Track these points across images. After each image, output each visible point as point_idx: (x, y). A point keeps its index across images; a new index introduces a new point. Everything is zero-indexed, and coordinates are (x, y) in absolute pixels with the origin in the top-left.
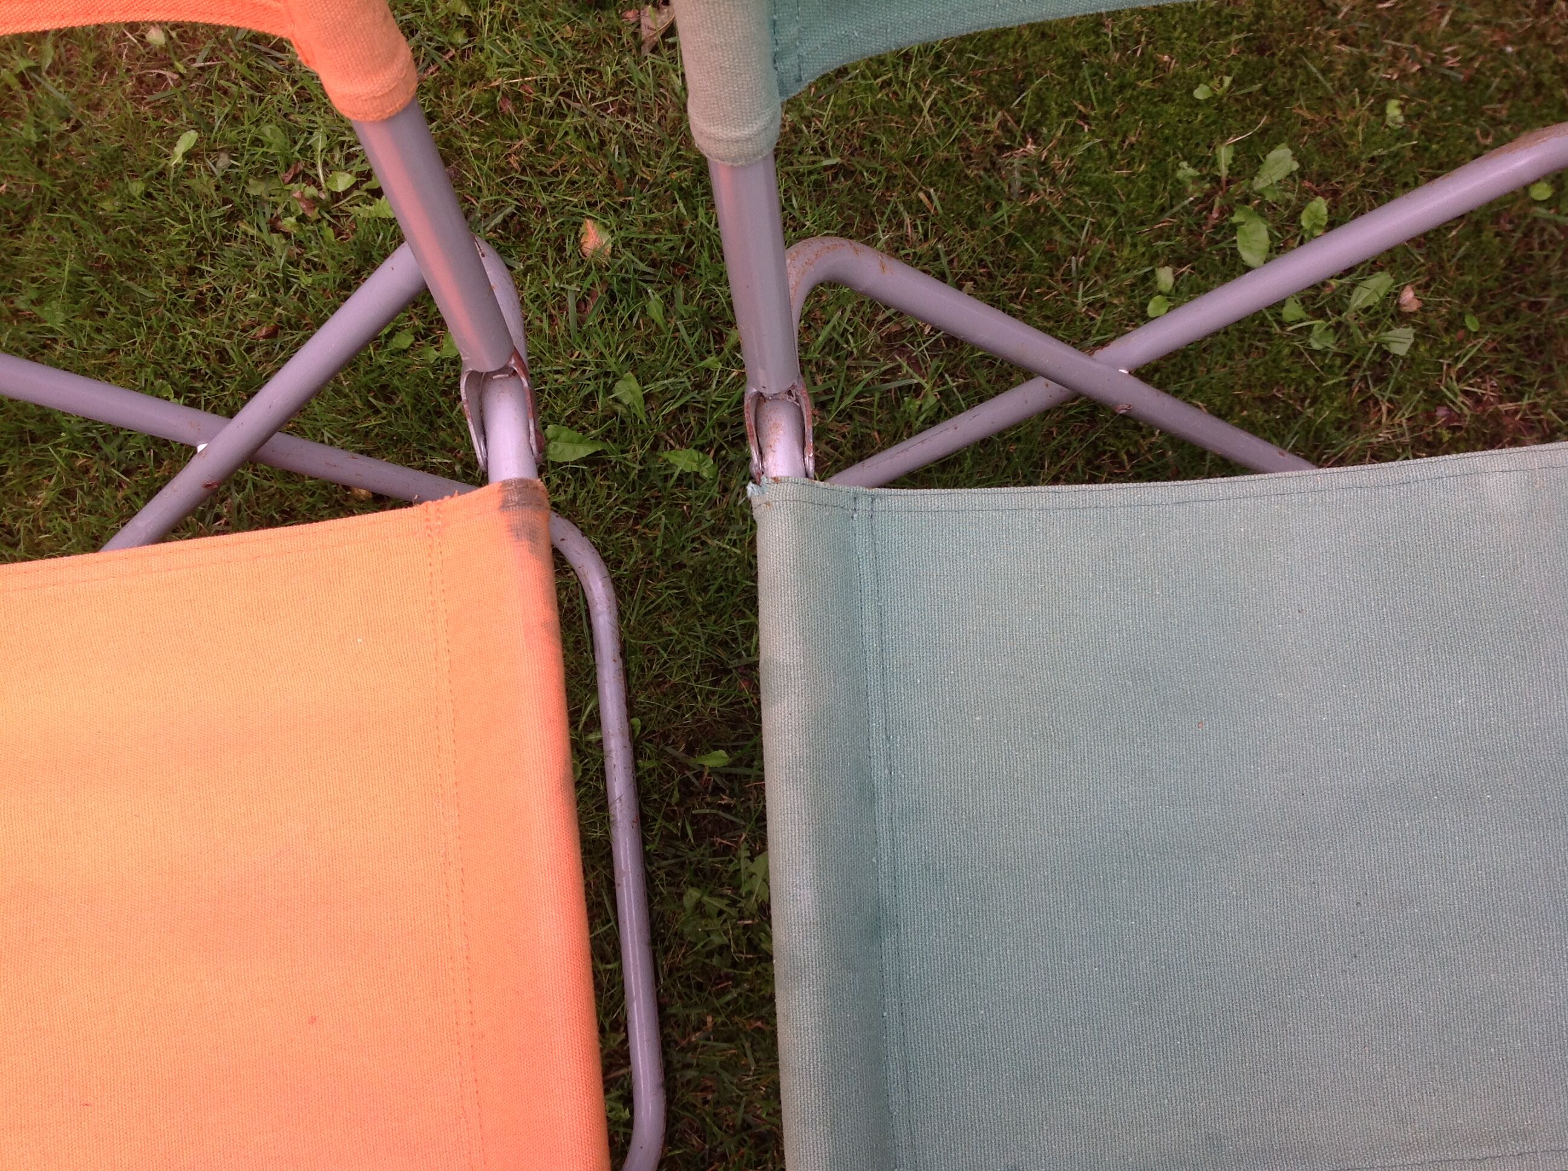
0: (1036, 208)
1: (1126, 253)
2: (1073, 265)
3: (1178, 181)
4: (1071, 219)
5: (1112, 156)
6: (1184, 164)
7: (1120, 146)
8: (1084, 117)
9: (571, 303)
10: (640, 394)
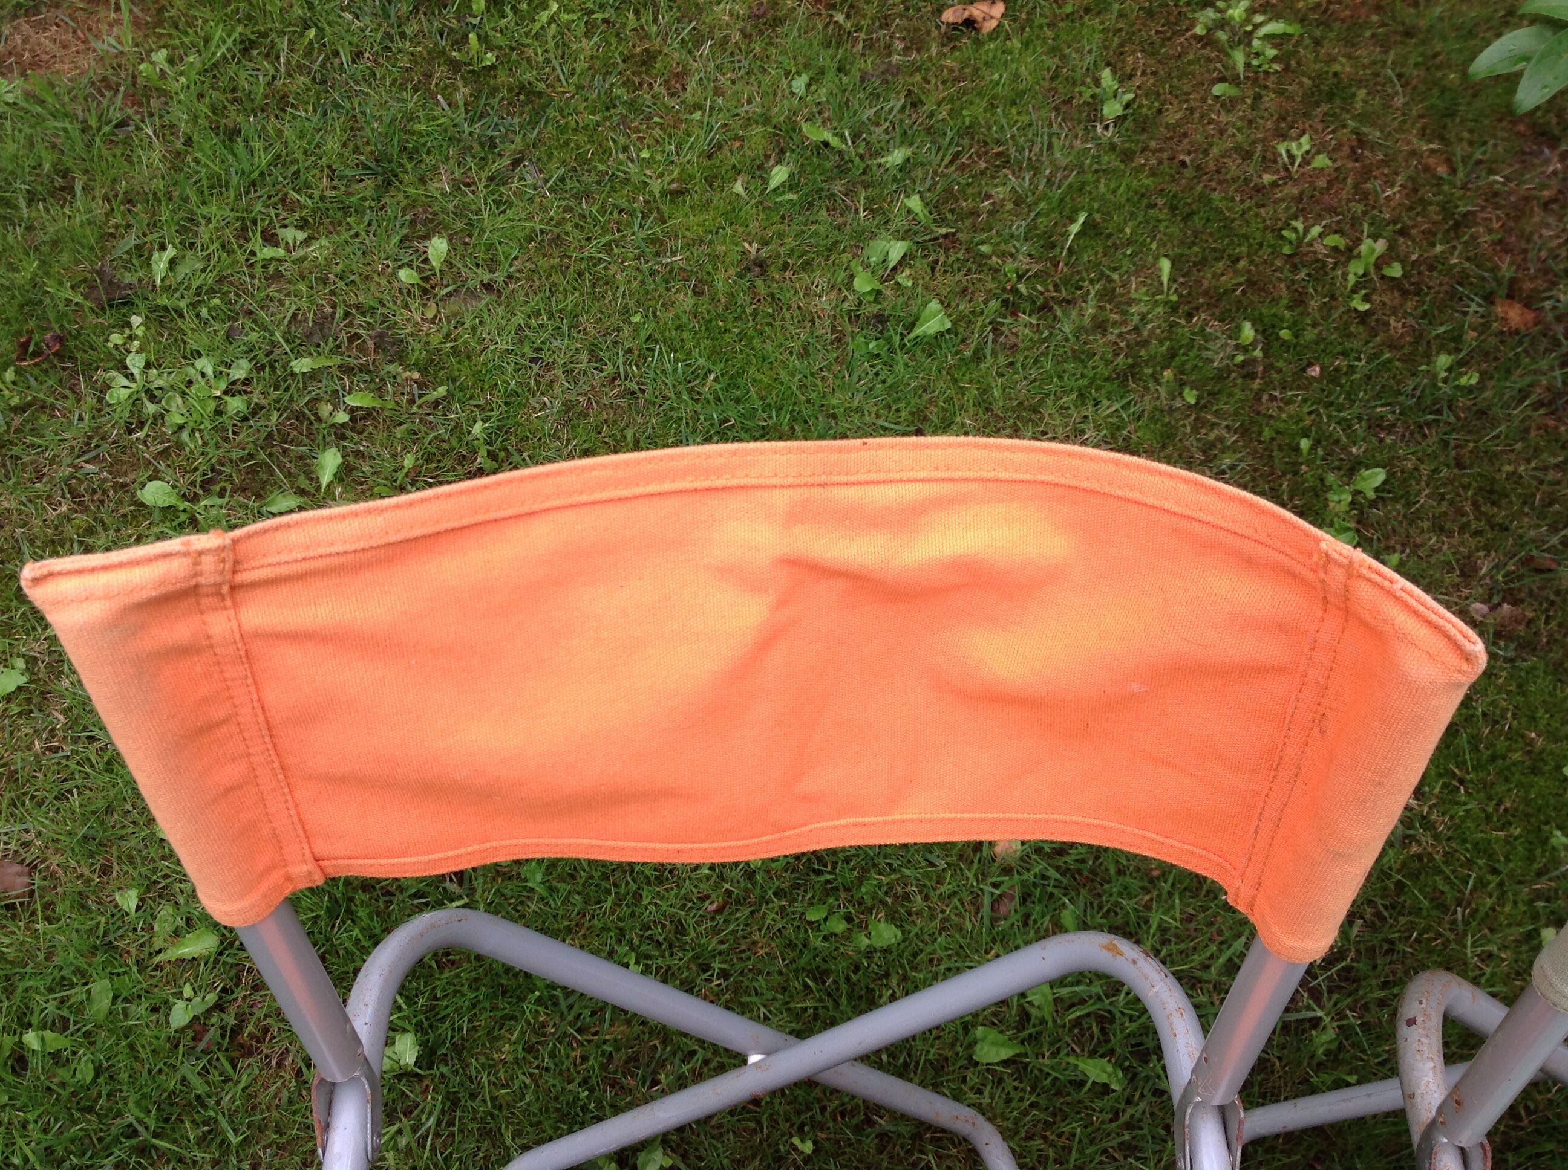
0: (1420, 857)
1: (1507, 909)
2: (1459, 916)
3: (1554, 848)
4: (1453, 872)
5: (1488, 818)
6: (1558, 833)
7: (1496, 810)
8: (1461, 781)
9: (987, 901)
10: (1050, 998)
